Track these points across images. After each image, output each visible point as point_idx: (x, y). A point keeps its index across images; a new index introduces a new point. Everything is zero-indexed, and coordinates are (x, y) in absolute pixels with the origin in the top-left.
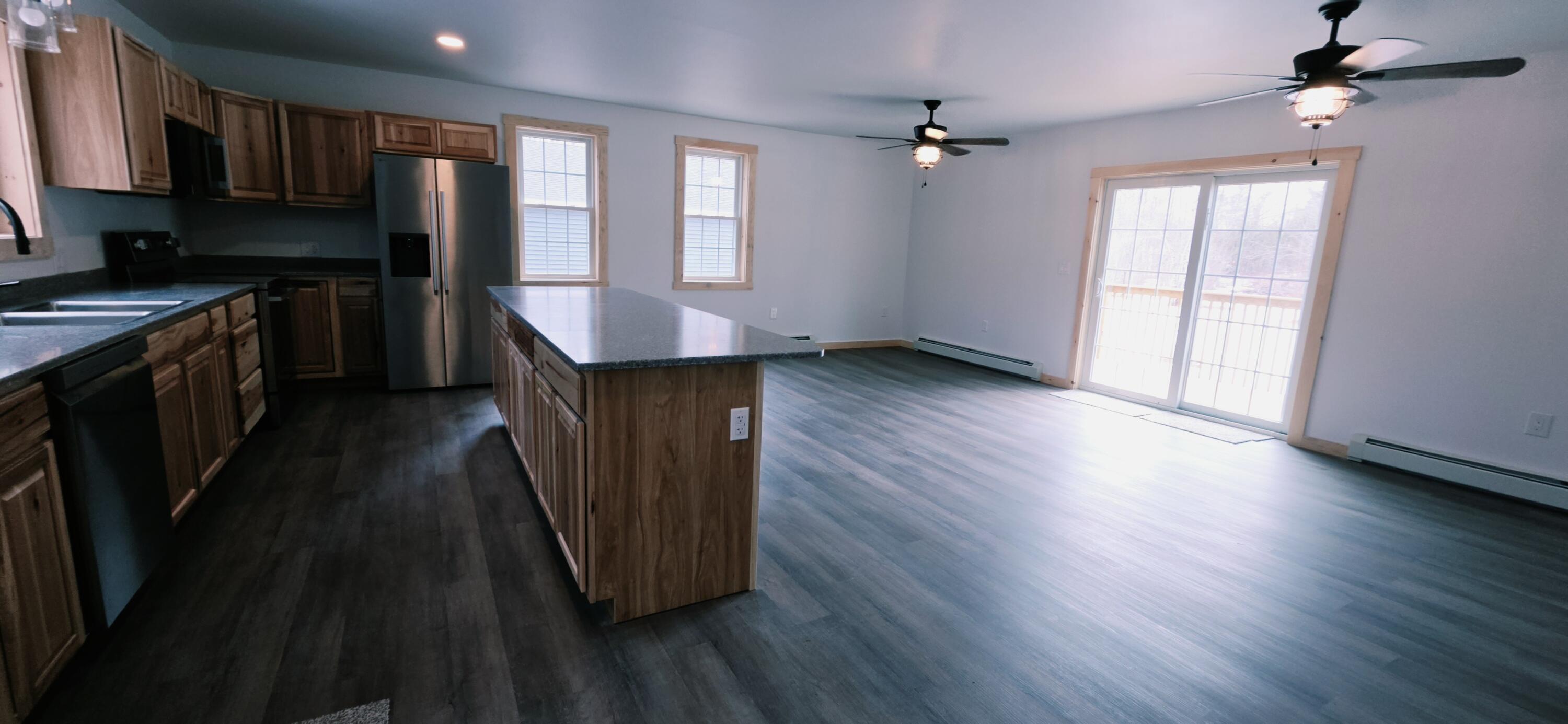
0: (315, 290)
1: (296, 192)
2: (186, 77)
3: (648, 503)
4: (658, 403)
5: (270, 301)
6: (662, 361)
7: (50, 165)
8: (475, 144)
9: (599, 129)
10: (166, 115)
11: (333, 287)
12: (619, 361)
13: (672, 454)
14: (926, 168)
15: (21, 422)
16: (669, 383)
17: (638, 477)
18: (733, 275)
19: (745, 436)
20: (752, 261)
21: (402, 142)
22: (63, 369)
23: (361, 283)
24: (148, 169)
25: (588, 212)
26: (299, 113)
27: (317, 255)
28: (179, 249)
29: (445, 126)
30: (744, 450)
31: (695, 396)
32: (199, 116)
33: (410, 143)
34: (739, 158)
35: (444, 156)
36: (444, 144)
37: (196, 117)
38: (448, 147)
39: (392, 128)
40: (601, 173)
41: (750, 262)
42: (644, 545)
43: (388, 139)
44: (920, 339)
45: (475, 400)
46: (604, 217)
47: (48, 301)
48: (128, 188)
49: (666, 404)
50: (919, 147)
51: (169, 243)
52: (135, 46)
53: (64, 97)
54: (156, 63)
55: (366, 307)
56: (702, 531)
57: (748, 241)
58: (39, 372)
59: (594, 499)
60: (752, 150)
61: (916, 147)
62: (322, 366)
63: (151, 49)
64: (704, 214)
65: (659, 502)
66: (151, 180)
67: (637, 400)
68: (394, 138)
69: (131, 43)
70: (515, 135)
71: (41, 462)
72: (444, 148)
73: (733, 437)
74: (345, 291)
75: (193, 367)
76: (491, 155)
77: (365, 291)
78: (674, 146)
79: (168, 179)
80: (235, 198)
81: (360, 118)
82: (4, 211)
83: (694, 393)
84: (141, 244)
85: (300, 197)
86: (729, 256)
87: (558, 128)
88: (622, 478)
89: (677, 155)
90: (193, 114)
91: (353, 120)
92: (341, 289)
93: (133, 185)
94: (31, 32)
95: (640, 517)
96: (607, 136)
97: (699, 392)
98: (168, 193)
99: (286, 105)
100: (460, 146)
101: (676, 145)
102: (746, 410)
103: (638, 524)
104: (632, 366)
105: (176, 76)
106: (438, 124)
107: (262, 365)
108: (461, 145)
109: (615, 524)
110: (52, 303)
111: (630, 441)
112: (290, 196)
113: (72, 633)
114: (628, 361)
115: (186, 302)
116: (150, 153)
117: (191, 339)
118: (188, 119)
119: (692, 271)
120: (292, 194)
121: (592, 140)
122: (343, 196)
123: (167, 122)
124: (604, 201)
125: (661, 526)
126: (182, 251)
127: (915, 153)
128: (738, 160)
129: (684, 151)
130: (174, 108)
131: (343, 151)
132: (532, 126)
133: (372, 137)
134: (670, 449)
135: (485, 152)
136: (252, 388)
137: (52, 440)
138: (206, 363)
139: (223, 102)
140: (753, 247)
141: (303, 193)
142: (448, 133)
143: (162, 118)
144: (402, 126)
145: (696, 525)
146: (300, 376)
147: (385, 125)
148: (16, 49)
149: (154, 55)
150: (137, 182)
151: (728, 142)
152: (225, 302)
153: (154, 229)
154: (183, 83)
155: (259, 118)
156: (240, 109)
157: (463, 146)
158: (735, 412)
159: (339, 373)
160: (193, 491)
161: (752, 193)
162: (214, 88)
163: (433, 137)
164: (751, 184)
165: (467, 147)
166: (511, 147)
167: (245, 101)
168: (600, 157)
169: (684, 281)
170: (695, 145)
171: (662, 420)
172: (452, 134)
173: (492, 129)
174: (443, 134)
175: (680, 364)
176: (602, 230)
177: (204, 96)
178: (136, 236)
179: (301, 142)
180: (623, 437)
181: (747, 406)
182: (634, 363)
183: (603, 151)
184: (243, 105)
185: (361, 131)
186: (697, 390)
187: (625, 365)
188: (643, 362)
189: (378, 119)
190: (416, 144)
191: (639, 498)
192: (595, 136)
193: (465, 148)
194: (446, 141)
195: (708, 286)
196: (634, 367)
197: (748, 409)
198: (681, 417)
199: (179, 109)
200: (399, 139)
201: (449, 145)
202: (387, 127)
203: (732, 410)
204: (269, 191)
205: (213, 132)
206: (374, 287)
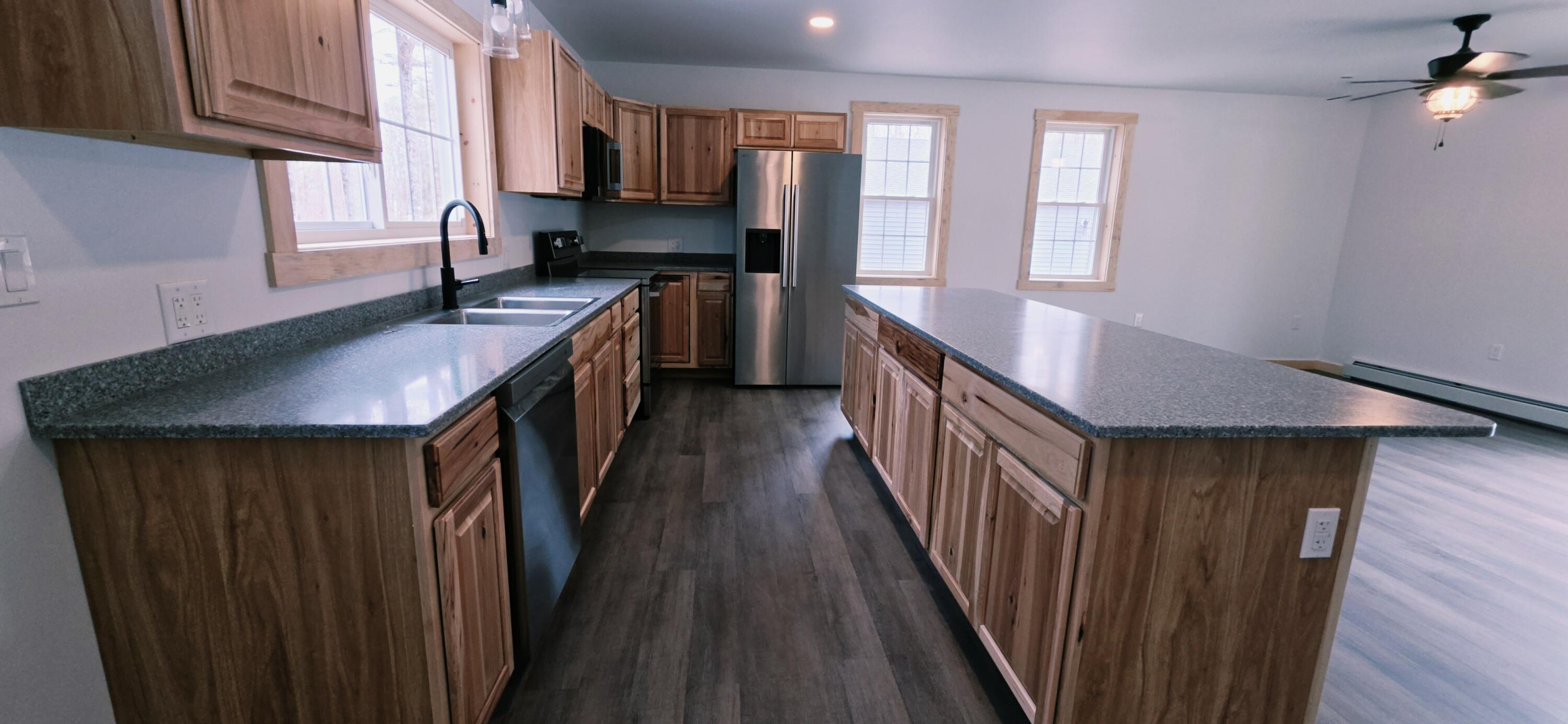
0: (679, 284)
1: (669, 192)
2: (597, 87)
3: (1158, 637)
4: (1197, 491)
5: (651, 296)
6: (1223, 429)
7: (503, 172)
8: (826, 134)
9: (950, 109)
10: (584, 122)
11: (694, 282)
12: (1157, 426)
13: (1206, 569)
14: (1447, 120)
15: (476, 444)
16: (1218, 460)
17: (1149, 597)
18: (1090, 273)
19: (1327, 553)
20: (1117, 257)
21: (760, 138)
22: (512, 383)
23: (717, 278)
24: (570, 173)
25: (929, 203)
26: (676, 115)
27: (680, 251)
28: (582, 246)
29: (799, 118)
30: (1319, 575)
31: (1255, 483)
32: (604, 124)
33: (767, 138)
34: (1110, 131)
35: (795, 148)
36: (797, 136)
37: (602, 124)
38: (800, 139)
39: (752, 124)
40: (948, 158)
41: (1114, 258)
42: (1143, 695)
43: (747, 135)
44: (1356, 363)
45: (815, 403)
46: (946, 207)
47: (495, 296)
48: (555, 191)
49: (1208, 494)
50: (1435, 89)
51: (576, 241)
52: (566, 56)
53: (515, 108)
54: (579, 73)
55: (721, 302)
56: (1232, 689)
57: (1115, 231)
58: (493, 389)
59: (1084, 622)
60: (1131, 119)
61: (1429, 91)
62: (679, 357)
63: (576, 60)
64: (1059, 201)
65: (1174, 637)
66: (572, 183)
67: (1167, 484)
68: (753, 134)
69: (564, 54)
70: (862, 122)
71: (489, 486)
72: (796, 141)
73: (1307, 551)
74: (704, 286)
75: (599, 365)
76: (840, 146)
77: (720, 286)
78: (1032, 122)
79: (582, 181)
80: (625, 199)
81: (726, 116)
82: (472, 215)
83: (1254, 480)
84: (559, 243)
85: (673, 196)
86: (1086, 250)
87: (906, 111)
88: (1126, 595)
89: (1035, 132)
90: (600, 122)
91: (720, 118)
92: (701, 283)
93: (559, 188)
94: (498, 40)
95: (1143, 656)
96: (958, 116)
97: (1262, 477)
98: (581, 195)
99: (667, 109)
100: (811, 138)
101: (1036, 121)
102: (1334, 512)
103: (1139, 665)
104: (1177, 435)
105: (591, 86)
106: (793, 116)
107: (640, 358)
108: (813, 136)
109: (1107, 661)
110: (499, 298)
111: (1146, 543)
112: (664, 196)
113: (504, 664)
114: (1171, 427)
115: (596, 300)
116: (572, 158)
117: (599, 337)
118: (597, 126)
119: (1039, 269)
120: (666, 193)
121: (939, 122)
122: (706, 193)
123: (584, 128)
124: (947, 190)
125: (1171, 674)
126: (583, 249)
127: (1427, 99)
128: (1108, 133)
129: (1044, 126)
130: (589, 115)
131: (709, 149)
132: (879, 111)
133: (734, 135)
134: (1203, 560)
135: (834, 142)
136: (633, 381)
137: (499, 459)
138: (607, 360)
139: (620, 109)
140: (1119, 239)
141: (674, 192)
142: (801, 125)
143: (581, 125)
144: (760, 121)
145: (1224, 678)
146: (664, 366)
147: (746, 121)
148: (485, 56)
149: (578, 65)
150: (562, 185)
151: (1100, 113)
152: (621, 298)
153: (567, 229)
154: (596, 91)
155: (645, 120)
156: (632, 115)
157: (814, 138)
158: (1316, 515)
159: (693, 364)
160: (593, 489)
161: (1125, 172)
162: (614, 98)
163: (787, 129)
164: (1125, 162)
165: (818, 138)
166: (857, 134)
167: (638, 109)
168: (947, 140)
169: (1030, 279)
170: (1059, 119)
171: (1198, 517)
172: (805, 125)
173: (843, 117)
174: (797, 126)
175: (1250, 436)
176: (944, 221)
177: (608, 105)
178: (556, 234)
179: (676, 144)
180: (1137, 537)
181: (1337, 506)
182: (1180, 430)
183: (952, 133)
184: (635, 112)
185: (725, 129)
186: (1260, 475)
187: (1166, 433)
188: (1193, 429)
189: (741, 116)
190: (772, 138)
191: (1146, 627)
192: (944, 117)
193: (816, 140)
194: (799, 135)
195: (1060, 285)
196: (1178, 436)
197: (1338, 510)
198: (1229, 515)
199: (592, 116)
200: (758, 135)
201: (802, 137)
202: (748, 123)
203: (1312, 511)
204: (649, 191)
205: (612, 137)
206: (727, 283)
